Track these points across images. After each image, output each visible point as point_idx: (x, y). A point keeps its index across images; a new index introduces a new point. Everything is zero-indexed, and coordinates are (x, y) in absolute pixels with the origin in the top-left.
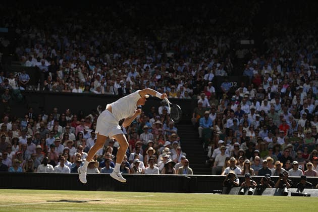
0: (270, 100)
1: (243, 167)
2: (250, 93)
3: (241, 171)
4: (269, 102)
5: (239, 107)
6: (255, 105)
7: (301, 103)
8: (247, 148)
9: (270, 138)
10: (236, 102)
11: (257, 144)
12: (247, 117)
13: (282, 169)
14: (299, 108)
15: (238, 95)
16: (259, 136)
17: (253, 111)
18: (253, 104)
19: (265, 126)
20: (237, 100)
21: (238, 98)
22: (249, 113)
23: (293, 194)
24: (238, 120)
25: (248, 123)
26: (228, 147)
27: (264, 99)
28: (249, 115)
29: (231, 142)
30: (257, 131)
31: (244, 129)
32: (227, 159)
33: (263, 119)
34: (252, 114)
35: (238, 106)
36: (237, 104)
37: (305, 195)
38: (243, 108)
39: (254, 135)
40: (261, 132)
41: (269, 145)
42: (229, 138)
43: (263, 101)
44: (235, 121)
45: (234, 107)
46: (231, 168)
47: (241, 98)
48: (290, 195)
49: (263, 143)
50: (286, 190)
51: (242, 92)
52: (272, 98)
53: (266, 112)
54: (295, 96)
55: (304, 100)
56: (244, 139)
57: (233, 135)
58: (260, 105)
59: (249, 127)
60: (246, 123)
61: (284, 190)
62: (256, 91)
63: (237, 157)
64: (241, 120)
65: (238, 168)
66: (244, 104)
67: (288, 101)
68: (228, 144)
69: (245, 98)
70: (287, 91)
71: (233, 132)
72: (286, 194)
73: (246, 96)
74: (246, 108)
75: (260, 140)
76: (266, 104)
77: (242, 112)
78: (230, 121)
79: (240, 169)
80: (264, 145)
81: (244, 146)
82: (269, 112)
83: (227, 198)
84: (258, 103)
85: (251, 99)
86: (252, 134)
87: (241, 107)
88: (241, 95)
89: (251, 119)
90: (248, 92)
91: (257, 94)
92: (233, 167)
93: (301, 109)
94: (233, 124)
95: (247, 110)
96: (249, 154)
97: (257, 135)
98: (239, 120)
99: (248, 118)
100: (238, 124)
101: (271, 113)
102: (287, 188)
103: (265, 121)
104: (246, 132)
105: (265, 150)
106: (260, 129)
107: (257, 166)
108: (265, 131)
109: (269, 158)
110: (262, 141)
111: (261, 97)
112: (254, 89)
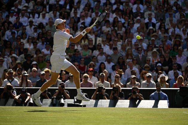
0: (48, 13)
1: (21, 78)
2: (29, 5)
3: (18, 83)
4: (47, 14)
5: (18, 19)
6: (34, 17)
7: (78, 16)
8: (25, 60)
9: (48, 50)
10: (15, 14)
11: (35, 56)
12: (26, 29)
13: (59, 80)
14: (76, 20)
15: (16, 7)
16: (37, 48)
17: (31, 23)
18: (31, 16)
19: (43, 39)
20: (16, 12)
21: (16, 10)
22: (27, 25)
23: (69, 105)
24: (16, 32)
25: (26, 35)
26: (6, 59)
27: (43, 11)
28: (28, 28)
29: (8, 54)
30: (35, 44)
31: (22, 40)
32: (5, 71)
33: (41, 31)
34: (31, 26)
35: (16, 19)
36: (15, 16)
37: (81, 106)
38: (22, 20)
39: (32, 47)
40: (39, 44)
41: (46, 57)
42: (6, 50)
43: (41, 14)
44: (13, 33)
45: (12, 19)
46: (8, 80)
47: (19, 10)
48: (66, 106)
49: (41, 55)
50: (62, 101)
51: (21, 5)
52: (50, 10)
53: (44, 23)
54: (73, 9)
55: (81, 13)
56: (22, 50)
57: (11, 47)
58: (39, 17)
59: (26, 39)
60: (24, 35)
61: (60, 101)
62: (34, 3)
63: (15, 69)
64: (19, 32)
65: (16, 80)
66: (23, 16)
67: (66, 13)
68: (6, 57)
69: (23, 10)
70: (66, 4)
71: (11, 44)
72: (62, 105)
73: (25, 8)
74: (24, 20)
75: (38, 51)
76: (44, 17)
77: (21, 24)
78: (8, 33)
79: (17, 80)
80: (42, 57)
81: (22, 58)
82: (47, 24)
83: (4, 109)
84: (37, 15)
85: (29, 11)
86: (30, 46)
87: (19, 19)
88: (20, 7)
89: (30, 31)
90: (26, 5)
91: (36, 7)
92: (11, 79)
93: (79, 21)
94: (11, 36)
95: (25, 22)
96: (27, 66)
97: (35, 47)
98: (18, 32)
99: (26, 31)
100: (16, 36)
101: (49, 26)
102: (64, 100)
103: (43, 33)
104: (24, 44)
105: (42, 62)
106: (37, 41)
107: (35, 77)
108: (43, 43)
109: (47, 69)
110: (40, 53)
111: (39, 9)
112: (33, 2)
